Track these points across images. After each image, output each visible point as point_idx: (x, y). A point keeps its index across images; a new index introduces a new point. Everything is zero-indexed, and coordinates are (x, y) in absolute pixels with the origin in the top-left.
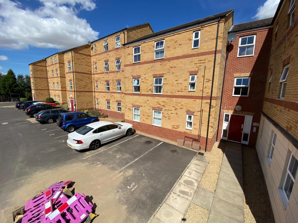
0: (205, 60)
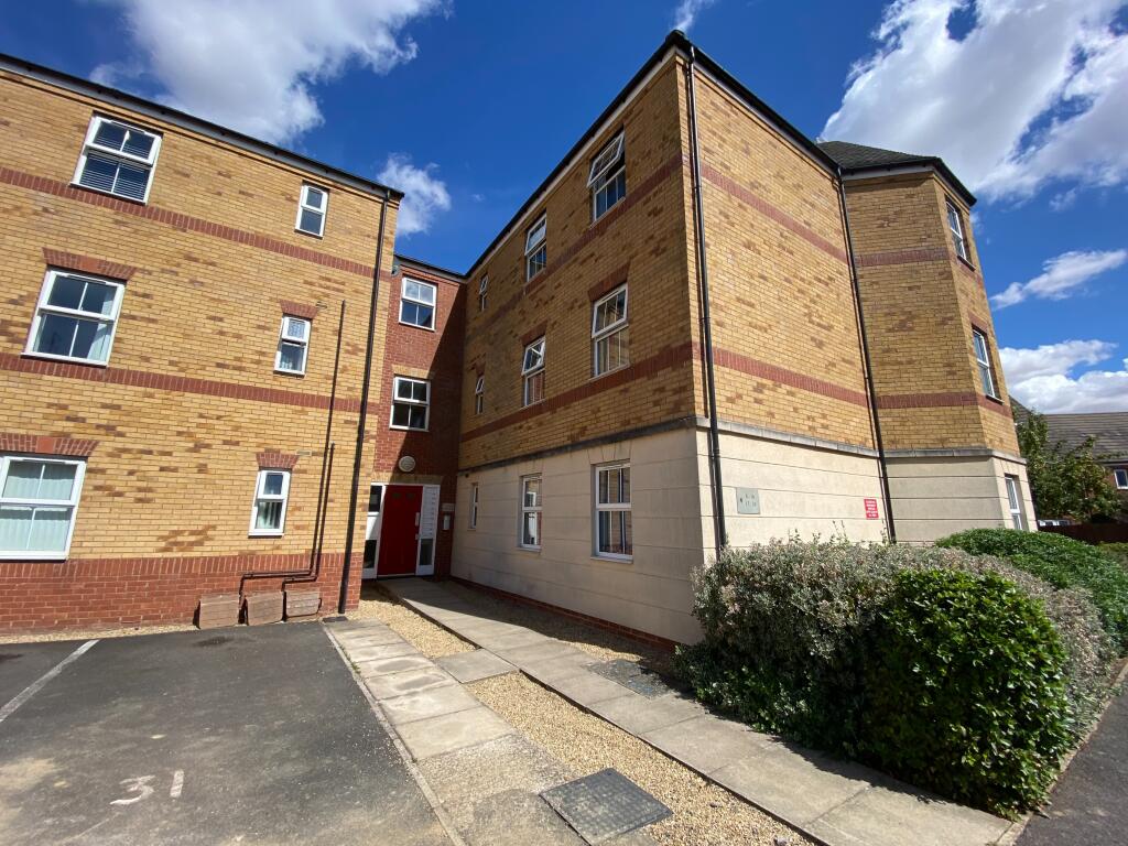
0: (343, 284)
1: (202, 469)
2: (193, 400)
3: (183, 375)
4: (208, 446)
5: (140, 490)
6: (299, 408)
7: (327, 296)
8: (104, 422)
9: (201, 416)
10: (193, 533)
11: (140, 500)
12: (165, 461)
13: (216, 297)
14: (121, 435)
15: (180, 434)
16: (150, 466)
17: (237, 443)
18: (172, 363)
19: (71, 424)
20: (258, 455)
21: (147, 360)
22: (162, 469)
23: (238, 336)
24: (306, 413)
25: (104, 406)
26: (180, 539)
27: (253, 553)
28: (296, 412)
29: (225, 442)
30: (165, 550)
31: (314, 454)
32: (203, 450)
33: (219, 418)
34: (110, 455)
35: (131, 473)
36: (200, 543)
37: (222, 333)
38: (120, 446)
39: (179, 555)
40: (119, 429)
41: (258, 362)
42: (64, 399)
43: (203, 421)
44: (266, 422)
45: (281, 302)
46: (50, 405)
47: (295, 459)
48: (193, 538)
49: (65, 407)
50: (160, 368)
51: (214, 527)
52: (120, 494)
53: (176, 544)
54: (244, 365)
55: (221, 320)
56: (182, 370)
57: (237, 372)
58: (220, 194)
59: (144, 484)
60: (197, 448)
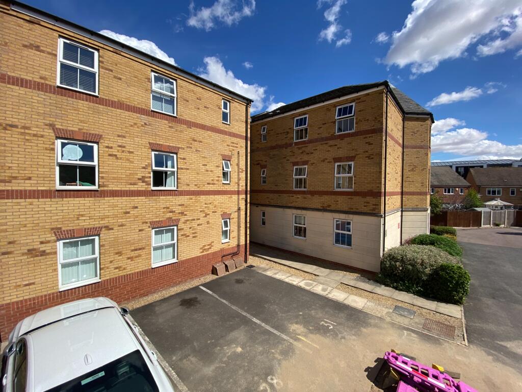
0: (237, 144)
1: (208, 223)
2: (203, 198)
3: (199, 189)
4: (209, 214)
5: (193, 233)
6: (230, 196)
7: (233, 150)
8: (180, 211)
9: (206, 204)
10: (208, 245)
11: (194, 237)
12: (198, 222)
13: (204, 156)
14: (186, 215)
15: (201, 211)
16: (194, 224)
17: (216, 212)
18: (196, 185)
19: (171, 214)
20: (221, 215)
21: (188, 185)
22: (198, 225)
23: (211, 171)
24: (232, 197)
25: (180, 205)
26: (205, 248)
27: (223, 248)
28: (229, 198)
29: (213, 212)
30: (203, 252)
31: (235, 212)
32: (208, 216)
33: (210, 203)
34: (184, 223)
35: (190, 228)
36: (210, 248)
37: (207, 171)
38: (186, 219)
39: (206, 253)
40: (185, 213)
41: (218, 180)
42: (168, 204)
43: (206, 205)
44: (222, 203)
45: (222, 155)
46: (164, 208)
47: (231, 214)
48: (208, 247)
49: (168, 208)
50: (193, 188)
51: (213, 242)
52: (188, 236)
53: (205, 249)
54: (215, 182)
55: (206, 165)
56: (198, 188)
57: (213, 186)
58: (199, 109)
59: (194, 231)
60: (206, 215)
